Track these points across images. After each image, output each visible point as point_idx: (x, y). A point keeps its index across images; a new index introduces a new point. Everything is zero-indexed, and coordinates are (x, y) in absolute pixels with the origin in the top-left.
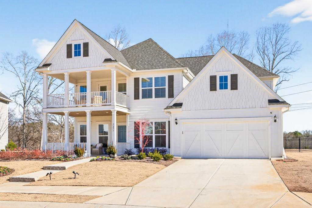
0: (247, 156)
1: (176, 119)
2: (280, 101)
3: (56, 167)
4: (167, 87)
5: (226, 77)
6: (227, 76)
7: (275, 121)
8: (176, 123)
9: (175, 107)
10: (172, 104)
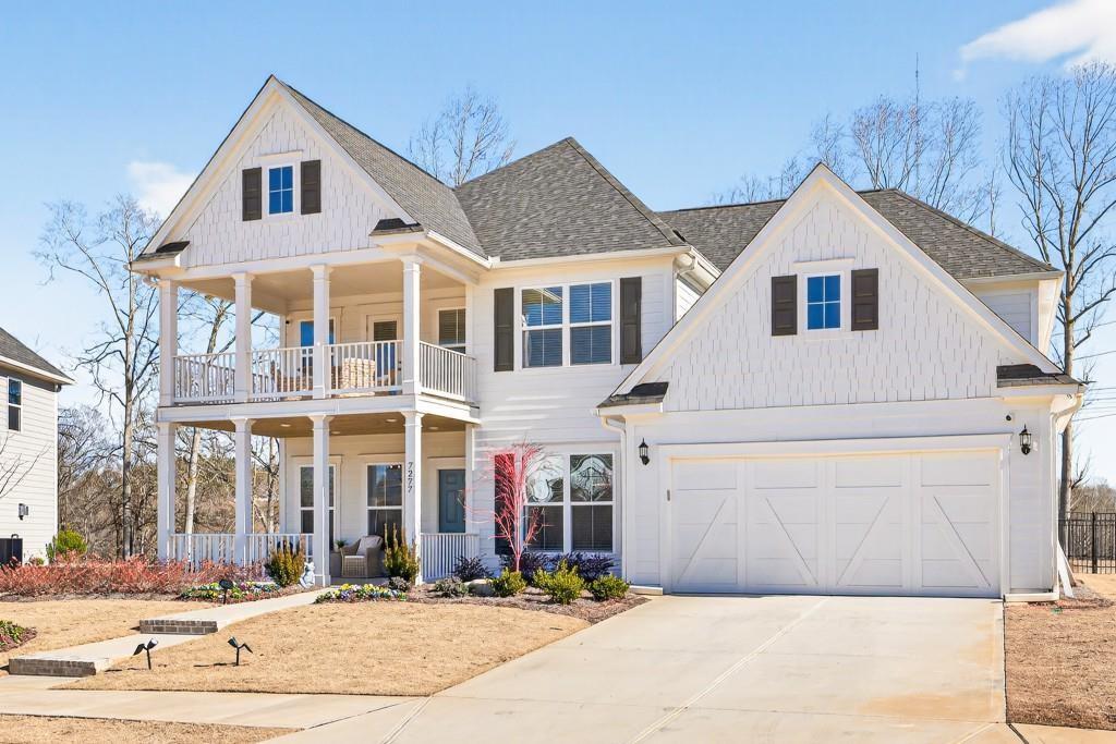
0: (917, 586)
1: (643, 445)
2: (1044, 370)
3: (183, 623)
4: (615, 322)
5: (833, 282)
6: (837, 278)
7: (1026, 449)
8: (645, 460)
9: (637, 399)
10: (626, 389)
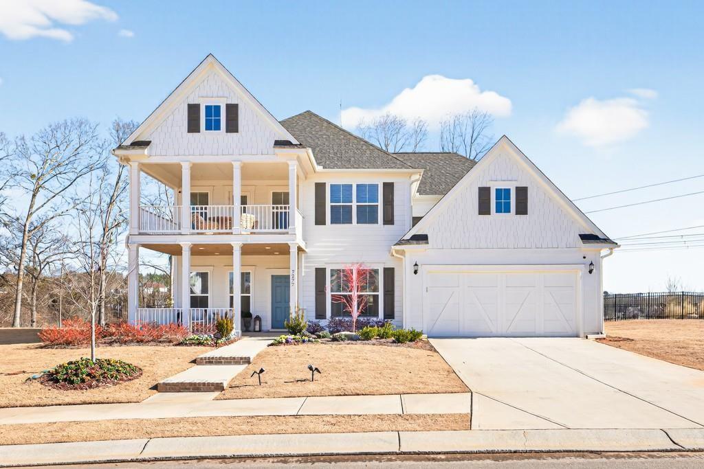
0: (542, 333)
1: (416, 265)
2: (600, 237)
3: (227, 358)
4: (380, 204)
5: (508, 191)
6: (509, 190)
7: (591, 272)
8: (416, 272)
9: (415, 242)
10: (408, 237)
